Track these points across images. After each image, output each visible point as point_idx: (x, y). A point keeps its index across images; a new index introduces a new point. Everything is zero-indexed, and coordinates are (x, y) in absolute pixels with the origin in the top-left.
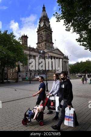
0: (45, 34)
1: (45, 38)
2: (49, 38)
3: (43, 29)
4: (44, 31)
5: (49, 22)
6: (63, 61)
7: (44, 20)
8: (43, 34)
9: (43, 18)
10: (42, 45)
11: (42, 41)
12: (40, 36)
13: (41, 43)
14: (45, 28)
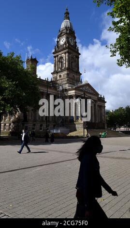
0: (67, 57)
1: (67, 63)
2: (73, 64)
3: (64, 49)
4: (65, 53)
5: (75, 38)
6: (97, 104)
7: (67, 33)
8: (64, 58)
9: (65, 31)
10: (62, 77)
11: (61, 69)
12: (59, 61)
13: (60, 72)
14: (68, 48)
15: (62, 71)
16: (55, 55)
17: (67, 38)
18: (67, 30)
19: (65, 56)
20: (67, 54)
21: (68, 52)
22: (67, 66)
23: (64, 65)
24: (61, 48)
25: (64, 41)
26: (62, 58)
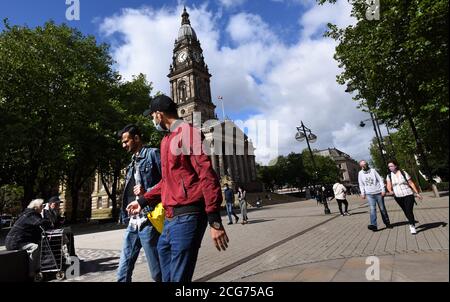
0: (192, 82)
1: (193, 91)
2: (202, 91)
3: (186, 69)
4: (189, 75)
5: (201, 51)
7: (189, 45)
8: (188, 83)
9: (185, 41)
10: (187, 112)
11: (184, 99)
12: (179, 88)
13: (182, 105)
14: (193, 66)
15: (185, 103)
16: (172, 78)
17: (190, 52)
18: (189, 40)
19: (188, 80)
20: (192, 77)
21: (193, 73)
22: (193, 95)
23: (189, 94)
24: (181, 68)
25: (185, 57)
26: (183, 82)
